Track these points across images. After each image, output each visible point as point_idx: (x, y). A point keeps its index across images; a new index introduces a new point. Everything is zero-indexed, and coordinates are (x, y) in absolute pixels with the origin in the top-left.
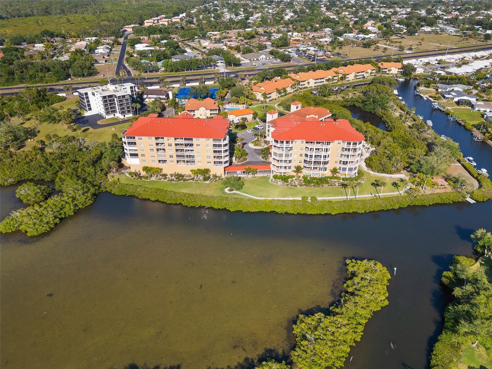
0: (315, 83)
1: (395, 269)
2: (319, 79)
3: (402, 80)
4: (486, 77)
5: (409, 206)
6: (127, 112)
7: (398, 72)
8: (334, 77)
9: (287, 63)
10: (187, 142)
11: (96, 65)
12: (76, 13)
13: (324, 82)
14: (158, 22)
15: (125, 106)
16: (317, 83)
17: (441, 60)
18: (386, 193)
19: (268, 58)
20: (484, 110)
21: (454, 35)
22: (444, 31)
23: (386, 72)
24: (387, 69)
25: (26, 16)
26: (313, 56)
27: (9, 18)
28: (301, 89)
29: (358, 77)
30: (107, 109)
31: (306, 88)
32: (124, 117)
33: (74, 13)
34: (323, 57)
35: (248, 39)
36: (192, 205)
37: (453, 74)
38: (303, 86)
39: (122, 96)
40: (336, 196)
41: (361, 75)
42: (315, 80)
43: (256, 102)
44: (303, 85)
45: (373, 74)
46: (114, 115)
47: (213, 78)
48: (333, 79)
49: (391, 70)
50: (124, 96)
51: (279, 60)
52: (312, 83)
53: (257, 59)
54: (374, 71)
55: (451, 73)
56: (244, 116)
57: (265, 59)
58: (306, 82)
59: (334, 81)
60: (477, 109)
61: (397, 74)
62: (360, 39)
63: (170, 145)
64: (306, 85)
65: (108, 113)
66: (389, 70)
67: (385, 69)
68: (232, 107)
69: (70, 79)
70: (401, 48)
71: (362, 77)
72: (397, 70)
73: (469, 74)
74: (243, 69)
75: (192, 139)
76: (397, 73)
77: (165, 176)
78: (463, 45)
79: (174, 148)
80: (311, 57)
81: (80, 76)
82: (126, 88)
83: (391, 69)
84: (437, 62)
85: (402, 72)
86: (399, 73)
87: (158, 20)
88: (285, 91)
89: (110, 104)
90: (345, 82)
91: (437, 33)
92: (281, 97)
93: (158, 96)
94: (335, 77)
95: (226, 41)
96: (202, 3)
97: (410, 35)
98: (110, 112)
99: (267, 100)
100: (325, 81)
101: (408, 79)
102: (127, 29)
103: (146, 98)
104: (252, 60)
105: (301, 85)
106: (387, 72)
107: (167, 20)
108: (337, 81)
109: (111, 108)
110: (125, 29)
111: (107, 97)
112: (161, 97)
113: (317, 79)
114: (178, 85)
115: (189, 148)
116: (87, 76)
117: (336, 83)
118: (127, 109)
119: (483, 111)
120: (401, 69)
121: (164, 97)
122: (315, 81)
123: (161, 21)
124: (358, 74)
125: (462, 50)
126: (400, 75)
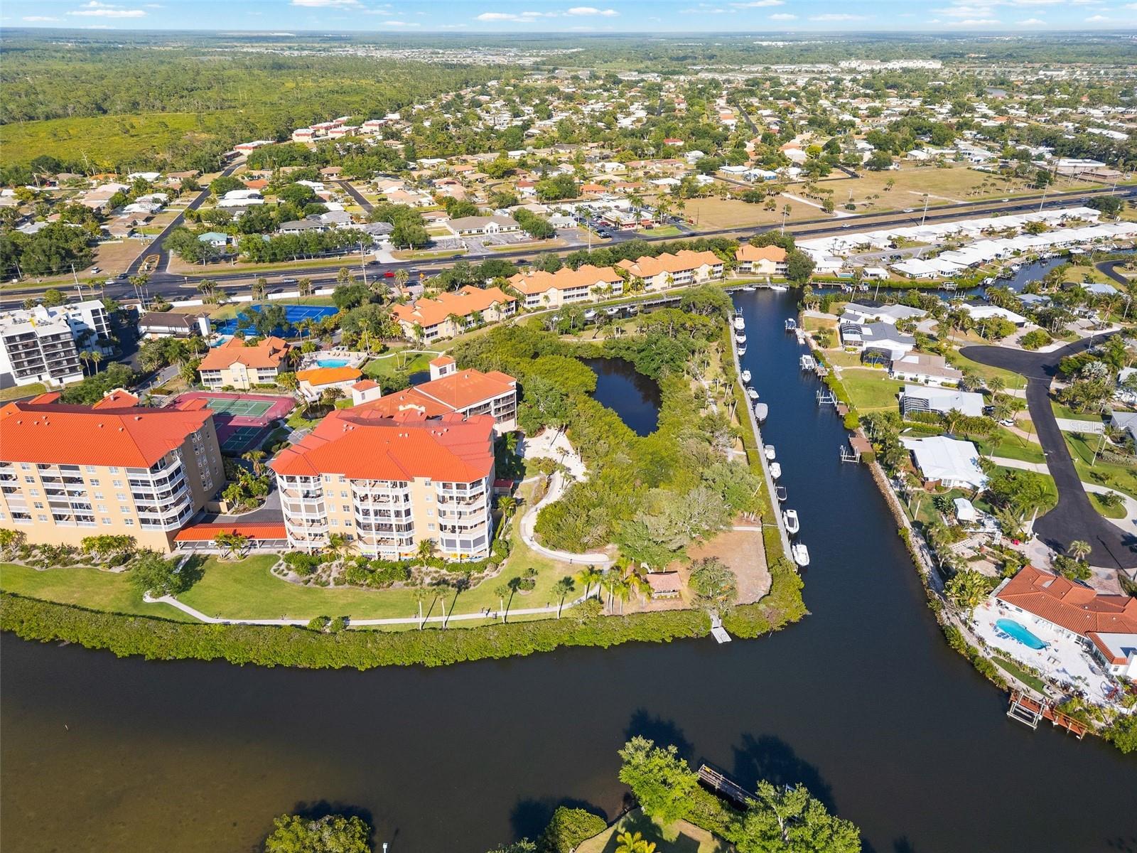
0: (565, 298)
1: (385, 846)
2: (573, 289)
3: (780, 289)
4: (984, 284)
5: (561, 647)
6: (67, 371)
7: (777, 269)
8: (612, 283)
9: (544, 242)
10: (68, 473)
11: (104, 243)
12: (163, 109)
13: (590, 294)
14: (327, 134)
15: (62, 357)
16: (569, 297)
17: (900, 239)
18: (529, 608)
19: (505, 229)
20: (914, 376)
21: (978, 170)
22: (962, 159)
23: (750, 269)
24: (750, 262)
25: (47, 118)
26: (613, 225)
27: (6, 123)
28: (529, 312)
29: (676, 283)
30: (17, 365)
31: (544, 308)
32: (61, 382)
33: (158, 108)
34: (635, 228)
35: (498, 178)
36: (33, 635)
37: (908, 276)
38: (535, 306)
39: (52, 336)
40: (400, 616)
41: (685, 278)
42: (565, 290)
43: (400, 345)
44: (533, 302)
45: (719, 275)
46: (40, 377)
47: (334, 280)
48: (610, 288)
49: (760, 265)
50: (56, 337)
51: (528, 235)
52: (556, 299)
53: (480, 232)
54: (721, 268)
55: (902, 274)
56: (333, 386)
57: (498, 231)
58: (542, 295)
59: (616, 293)
60: (897, 374)
61: (776, 274)
62: (753, 180)
63: (30, 480)
64: (542, 303)
65: (22, 374)
66: (756, 266)
67: (746, 262)
68: (335, 357)
69: (15, 281)
70: (828, 207)
71: (687, 281)
72: (774, 265)
73: (946, 276)
74: (433, 255)
75: (77, 468)
76: (774, 271)
77: (28, 550)
78: (987, 195)
79: (40, 487)
80: (609, 225)
81: (42, 274)
82: (80, 314)
83: (760, 262)
84: (890, 243)
85: (786, 270)
86: (780, 272)
87: (327, 129)
88: (479, 319)
89: (28, 354)
90: (642, 294)
91: (941, 165)
92: (466, 332)
93: (173, 329)
94: (616, 282)
95: (441, 183)
96: (459, 86)
97: (876, 170)
98: (28, 372)
99: (427, 341)
100: (589, 292)
101: (797, 287)
102: (241, 151)
103: (146, 333)
104: (466, 232)
105: (529, 303)
106: (753, 270)
107: (347, 128)
108: (621, 292)
109: (30, 362)
110: (238, 150)
111: (17, 338)
112: (179, 330)
113: (569, 289)
114: (248, 298)
115: (72, 487)
116: (58, 273)
117: (621, 296)
118: (68, 364)
119: (911, 379)
120: (783, 263)
121: (186, 330)
122: (563, 294)
123: (331, 132)
124: (677, 276)
125: (975, 209)
126: (782, 277)
